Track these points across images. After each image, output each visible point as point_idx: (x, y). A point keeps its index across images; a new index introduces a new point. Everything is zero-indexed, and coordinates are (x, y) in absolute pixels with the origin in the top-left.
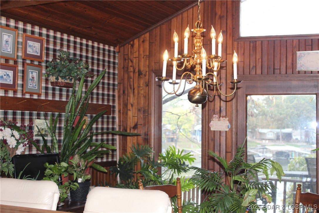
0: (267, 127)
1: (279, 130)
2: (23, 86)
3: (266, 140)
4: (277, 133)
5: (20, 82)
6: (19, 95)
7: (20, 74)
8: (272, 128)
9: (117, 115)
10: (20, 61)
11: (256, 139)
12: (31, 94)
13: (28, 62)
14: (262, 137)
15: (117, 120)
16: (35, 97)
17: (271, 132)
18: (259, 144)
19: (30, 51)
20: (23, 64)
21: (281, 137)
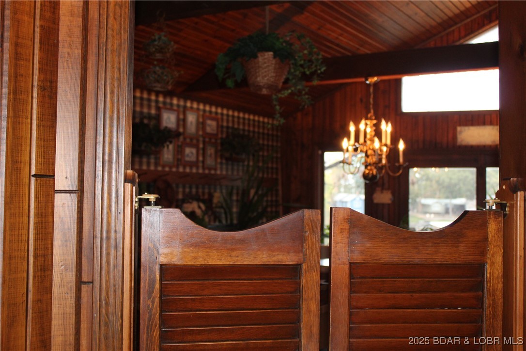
0: (432, 196)
1: (447, 201)
2: (203, 162)
3: (430, 213)
4: (446, 205)
5: (201, 159)
6: (201, 171)
7: (201, 152)
8: (439, 198)
9: (280, 188)
10: (201, 139)
11: (418, 212)
12: (210, 169)
13: (207, 140)
14: (425, 209)
15: (280, 192)
16: (213, 172)
17: (437, 203)
18: (421, 219)
19: (208, 130)
20: (204, 143)
21: (450, 210)
